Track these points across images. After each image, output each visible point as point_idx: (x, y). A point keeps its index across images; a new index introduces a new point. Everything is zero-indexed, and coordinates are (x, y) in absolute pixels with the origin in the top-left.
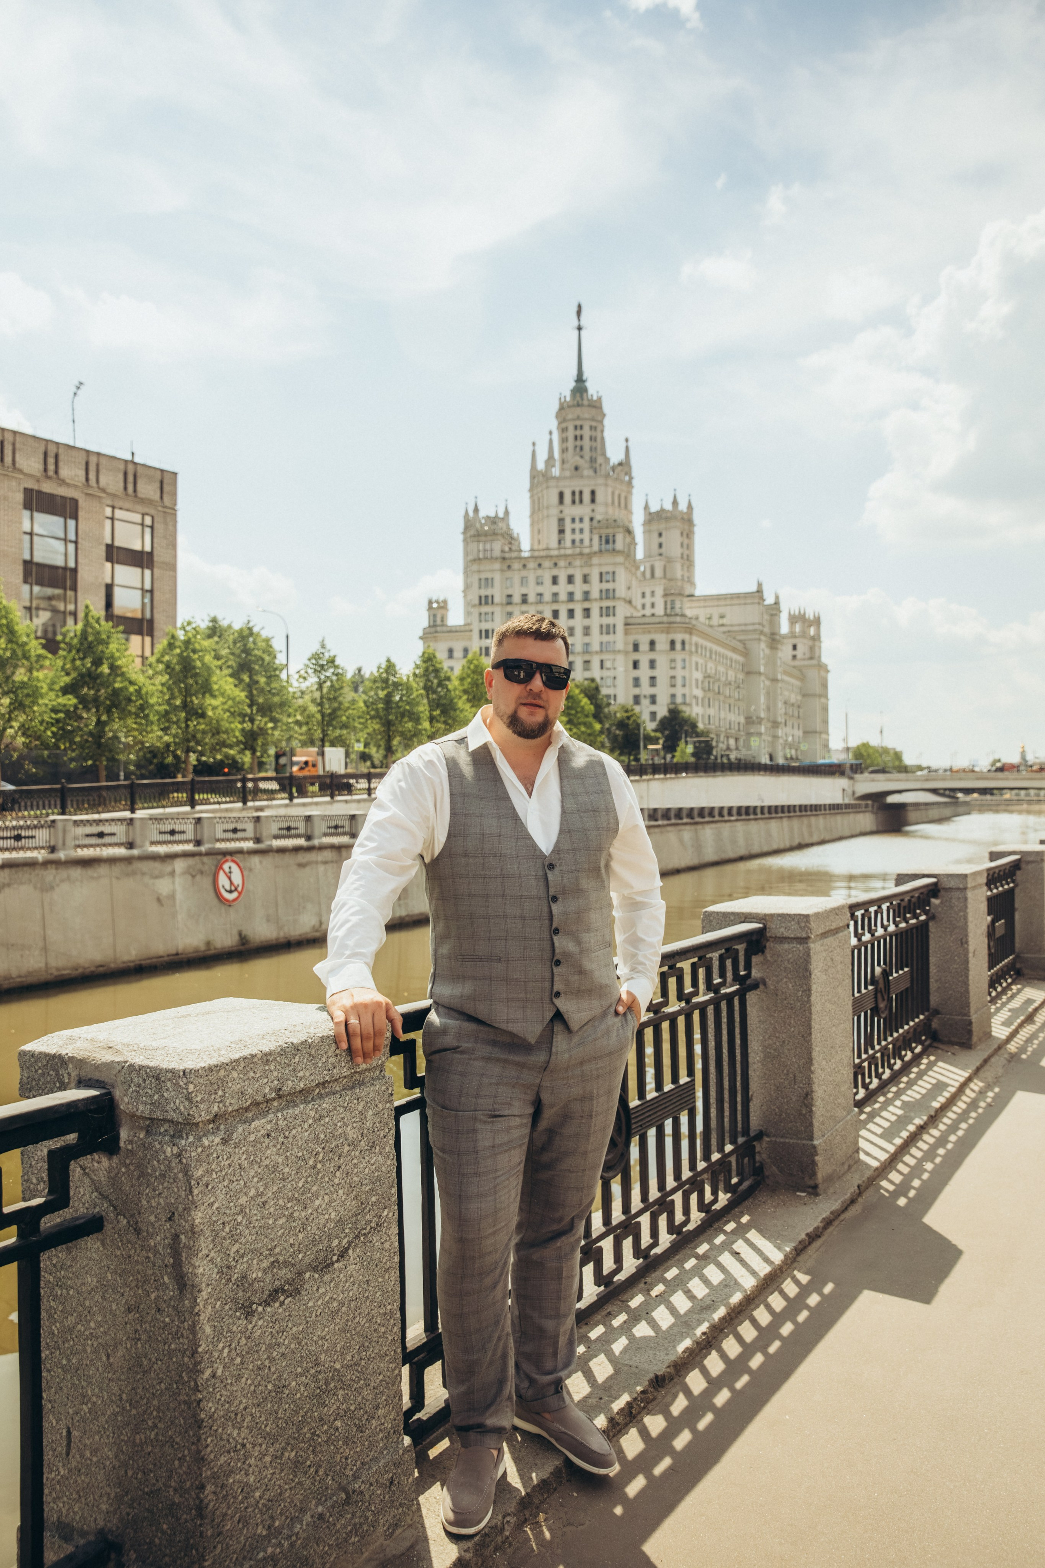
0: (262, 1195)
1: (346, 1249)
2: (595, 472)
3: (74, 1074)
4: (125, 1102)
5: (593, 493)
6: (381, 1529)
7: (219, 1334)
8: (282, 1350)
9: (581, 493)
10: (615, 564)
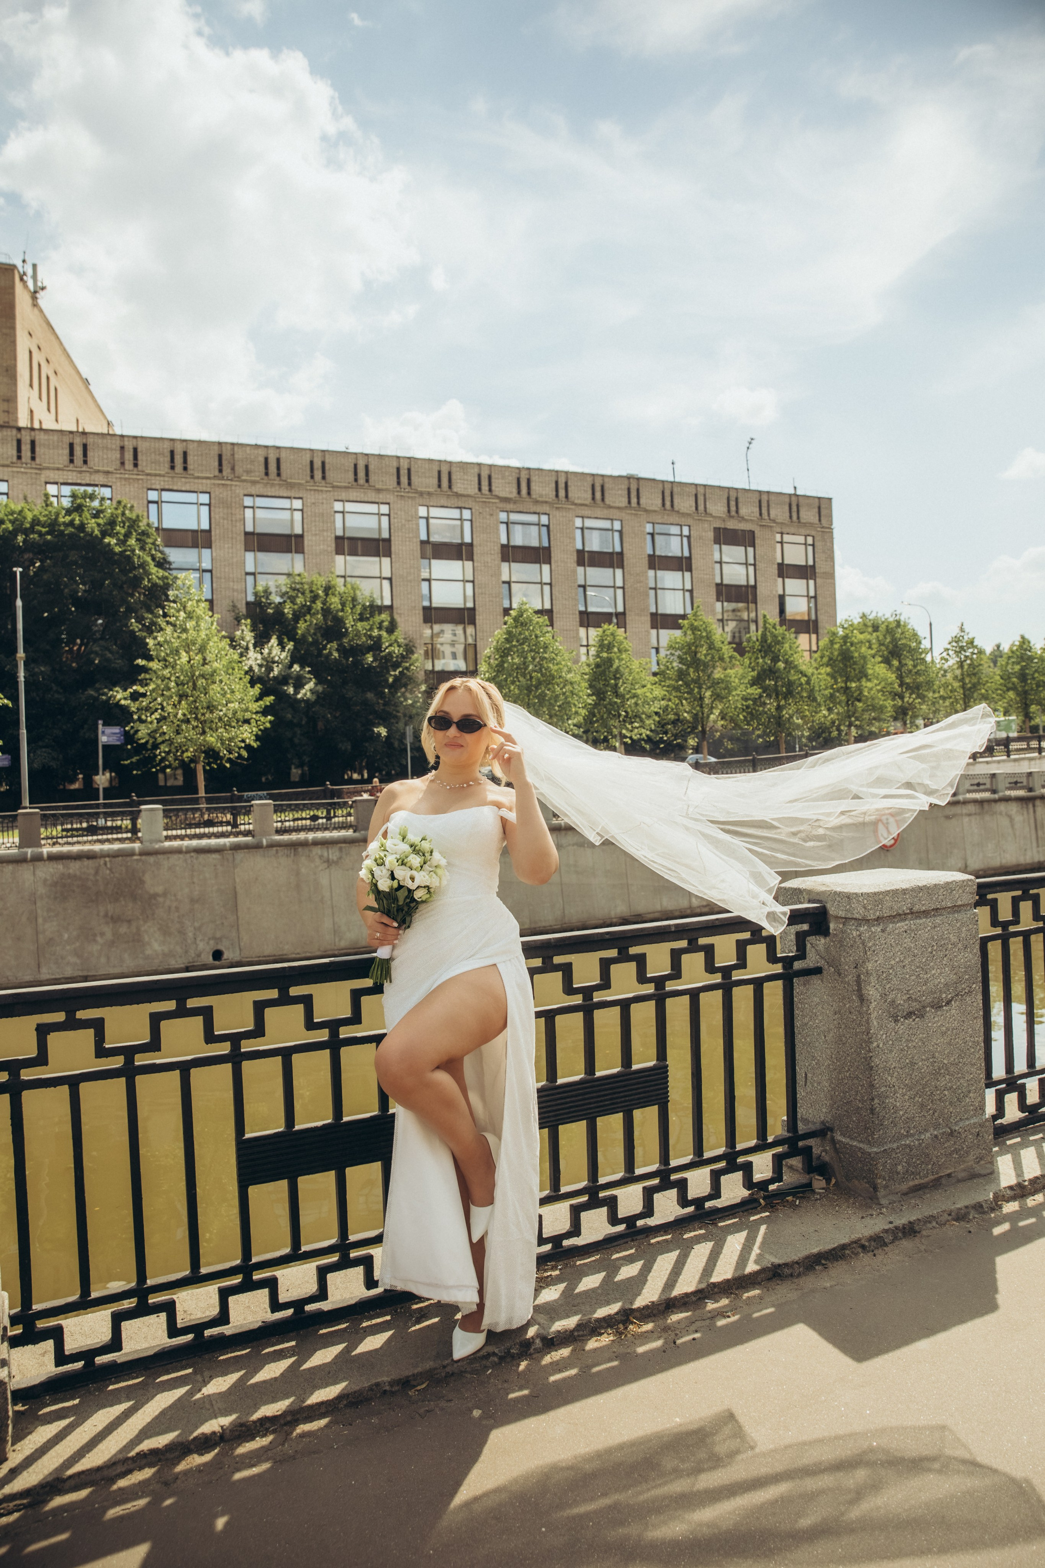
0: (902, 962)
1: (951, 1001)
3: (806, 897)
4: (832, 910)
6: (971, 1157)
7: (881, 1027)
8: (914, 1044)
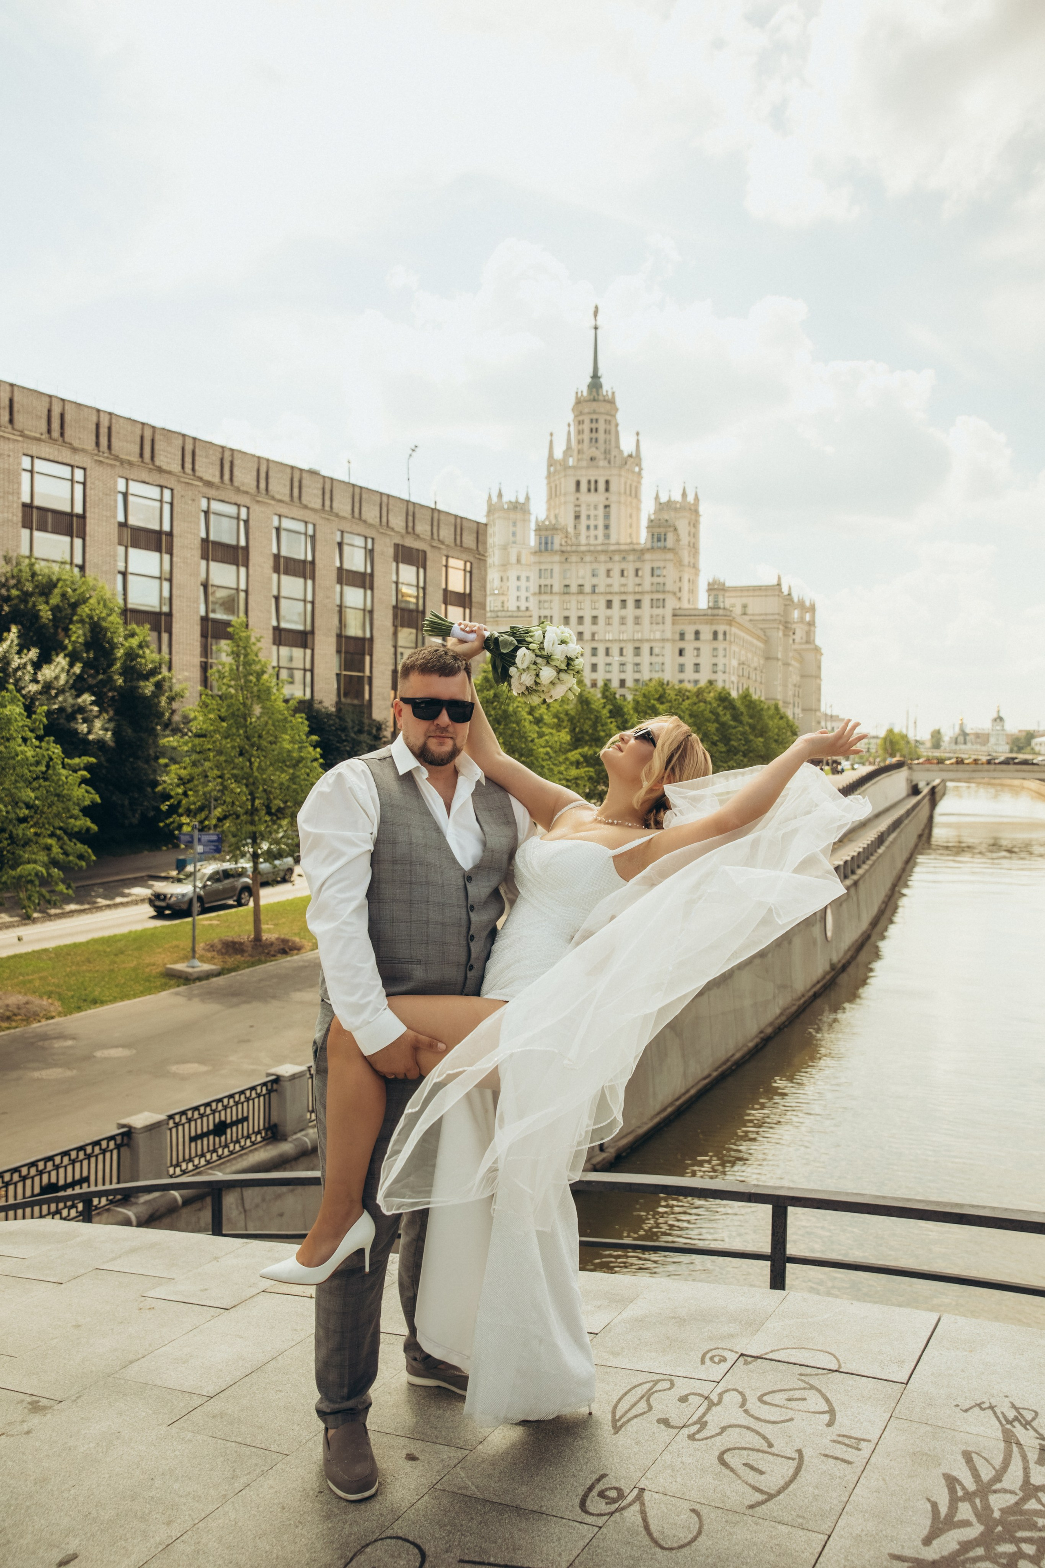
2: (609, 462)
5: (607, 482)
9: (596, 482)
10: (665, 560)
